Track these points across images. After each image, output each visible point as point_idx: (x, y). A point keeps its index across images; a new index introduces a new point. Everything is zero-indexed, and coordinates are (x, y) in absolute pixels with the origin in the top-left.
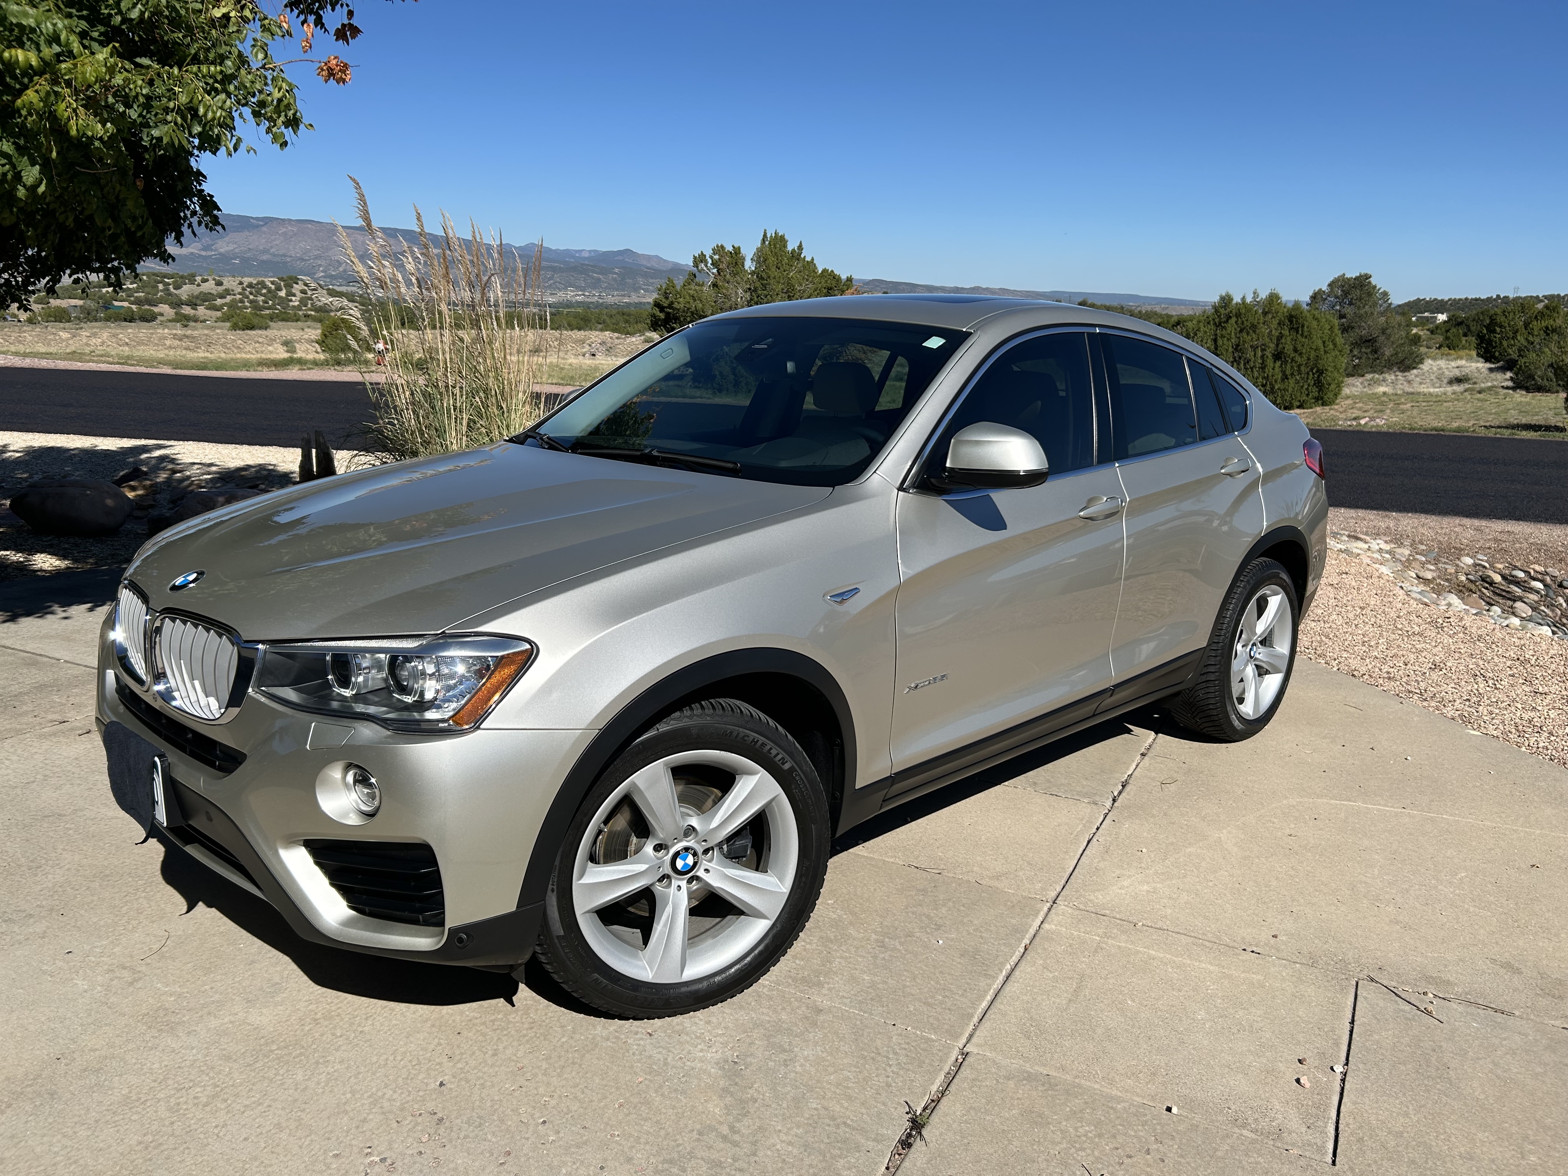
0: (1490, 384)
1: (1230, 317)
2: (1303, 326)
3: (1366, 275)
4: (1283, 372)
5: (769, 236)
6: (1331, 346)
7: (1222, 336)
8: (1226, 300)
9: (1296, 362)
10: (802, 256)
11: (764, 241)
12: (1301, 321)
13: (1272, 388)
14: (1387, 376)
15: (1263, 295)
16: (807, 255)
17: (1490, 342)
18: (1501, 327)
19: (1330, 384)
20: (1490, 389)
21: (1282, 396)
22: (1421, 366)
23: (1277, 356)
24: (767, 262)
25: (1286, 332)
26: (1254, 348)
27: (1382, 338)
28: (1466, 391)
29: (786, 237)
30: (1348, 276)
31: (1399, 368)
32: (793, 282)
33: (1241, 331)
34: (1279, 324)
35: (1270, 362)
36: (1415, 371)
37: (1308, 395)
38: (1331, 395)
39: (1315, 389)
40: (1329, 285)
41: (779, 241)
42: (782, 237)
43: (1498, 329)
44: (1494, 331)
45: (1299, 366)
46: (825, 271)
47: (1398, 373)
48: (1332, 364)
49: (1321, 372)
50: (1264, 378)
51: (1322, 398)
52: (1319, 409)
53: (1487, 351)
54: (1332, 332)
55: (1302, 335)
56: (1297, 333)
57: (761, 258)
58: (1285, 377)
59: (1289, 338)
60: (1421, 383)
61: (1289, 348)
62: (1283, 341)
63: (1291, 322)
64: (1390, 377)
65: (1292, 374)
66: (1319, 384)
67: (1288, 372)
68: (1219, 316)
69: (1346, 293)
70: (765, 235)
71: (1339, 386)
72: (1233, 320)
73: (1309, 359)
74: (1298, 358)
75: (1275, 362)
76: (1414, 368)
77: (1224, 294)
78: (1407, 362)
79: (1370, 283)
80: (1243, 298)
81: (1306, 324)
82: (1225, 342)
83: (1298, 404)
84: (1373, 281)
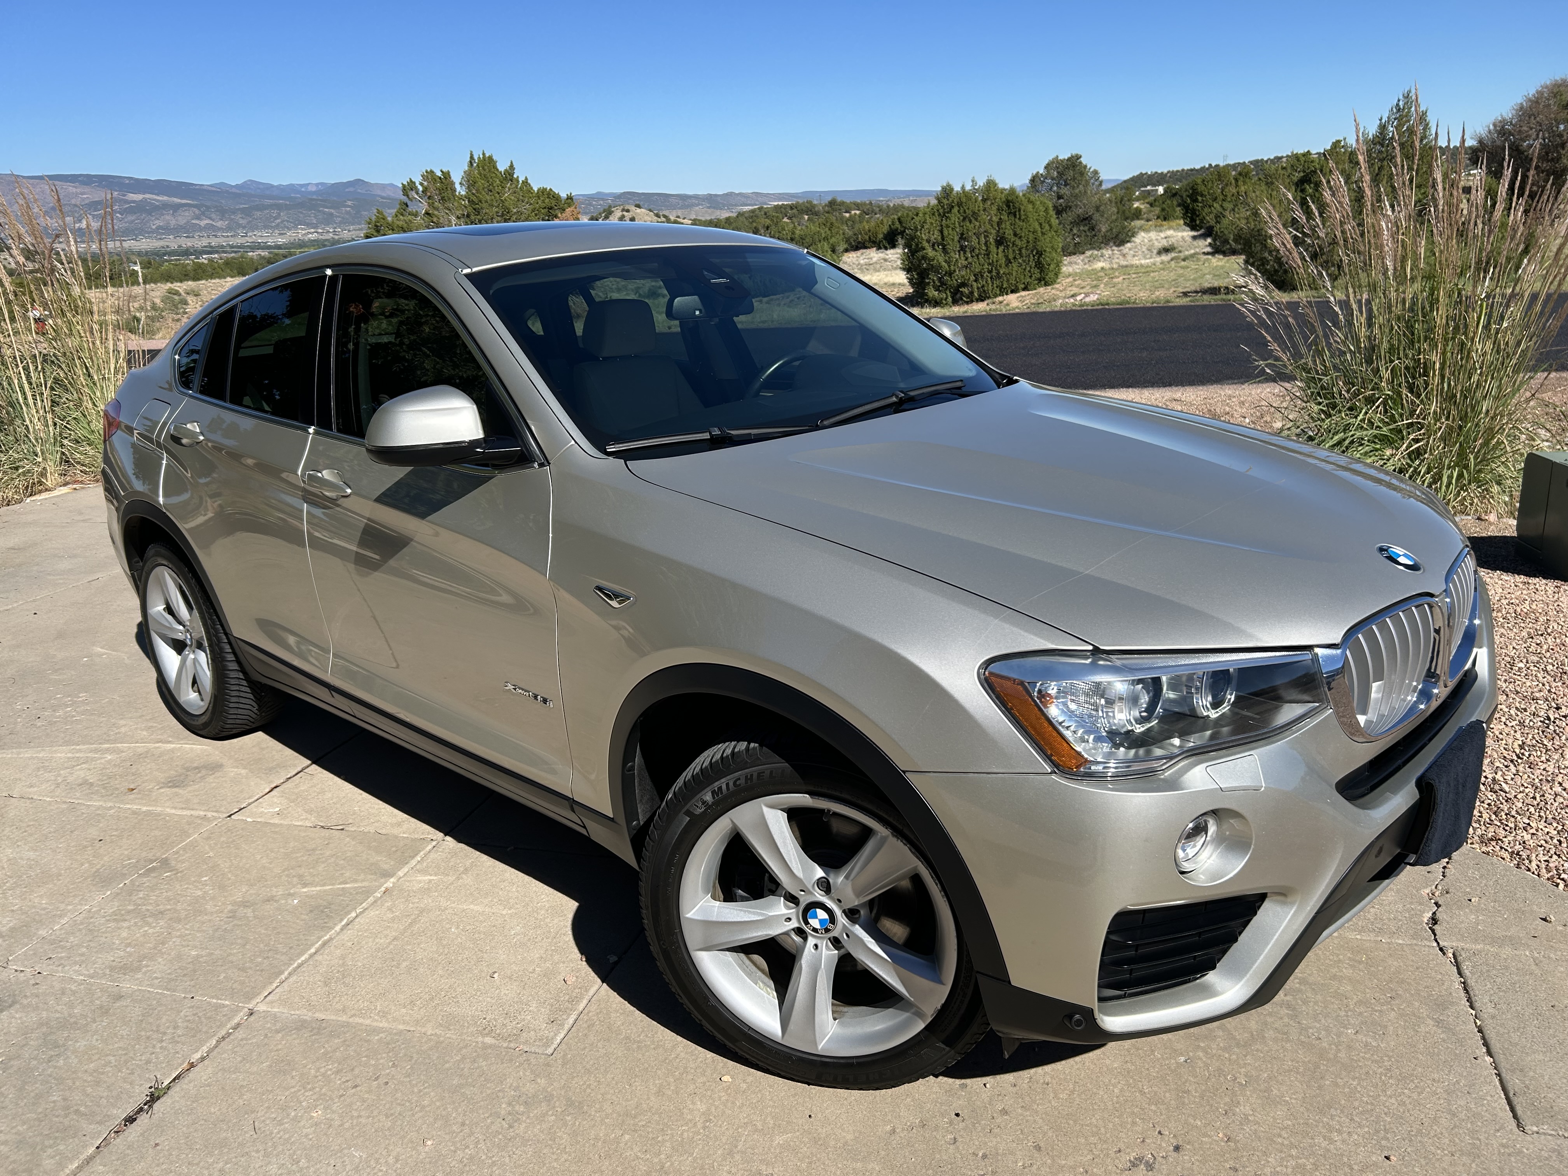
0: (1192, 251)
1: (953, 207)
2: (1020, 210)
3: (1077, 155)
4: (1007, 257)
5: (476, 157)
6: (1047, 227)
7: (948, 226)
8: (947, 191)
9: (1017, 246)
10: (515, 176)
11: (471, 163)
12: (1017, 205)
13: (998, 273)
14: (1104, 251)
15: (981, 182)
16: (520, 174)
17: (1194, 211)
18: (1202, 195)
19: (1049, 265)
20: (1192, 256)
21: (1008, 281)
22: (1133, 239)
23: (1000, 242)
24: (477, 185)
25: (1005, 217)
26: (978, 235)
27: (1097, 216)
28: (1172, 260)
29: (494, 158)
30: (1061, 158)
31: (1115, 243)
32: (506, 204)
33: (964, 219)
34: (998, 209)
35: (993, 248)
36: (1128, 245)
37: (1031, 277)
38: (1051, 275)
39: (1037, 271)
40: (1045, 168)
41: (488, 163)
42: (490, 158)
43: (1200, 198)
44: (1196, 201)
45: (1020, 250)
46: (539, 190)
47: (1114, 248)
48: (1050, 245)
49: (1040, 254)
50: (989, 264)
51: (1044, 279)
52: (1041, 290)
53: (1193, 220)
54: (1047, 213)
55: (1020, 219)
56: (1015, 216)
57: (470, 181)
58: (1009, 262)
59: (1008, 223)
60: (1134, 256)
61: (1009, 234)
62: (1003, 226)
63: (1008, 206)
64: (1107, 252)
65: (1015, 258)
66: (1039, 265)
67: (1011, 256)
68: (943, 207)
69: (1060, 174)
70: (472, 157)
71: (1058, 265)
72: (956, 210)
73: (1028, 242)
74: (1018, 242)
75: (998, 248)
76: (1128, 242)
77: (945, 184)
78: (1121, 237)
79: (1081, 163)
80: (963, 187)
81: (1022, 208)
82: (950, 232)
83: (1023, 286)
84: (1084, 160)
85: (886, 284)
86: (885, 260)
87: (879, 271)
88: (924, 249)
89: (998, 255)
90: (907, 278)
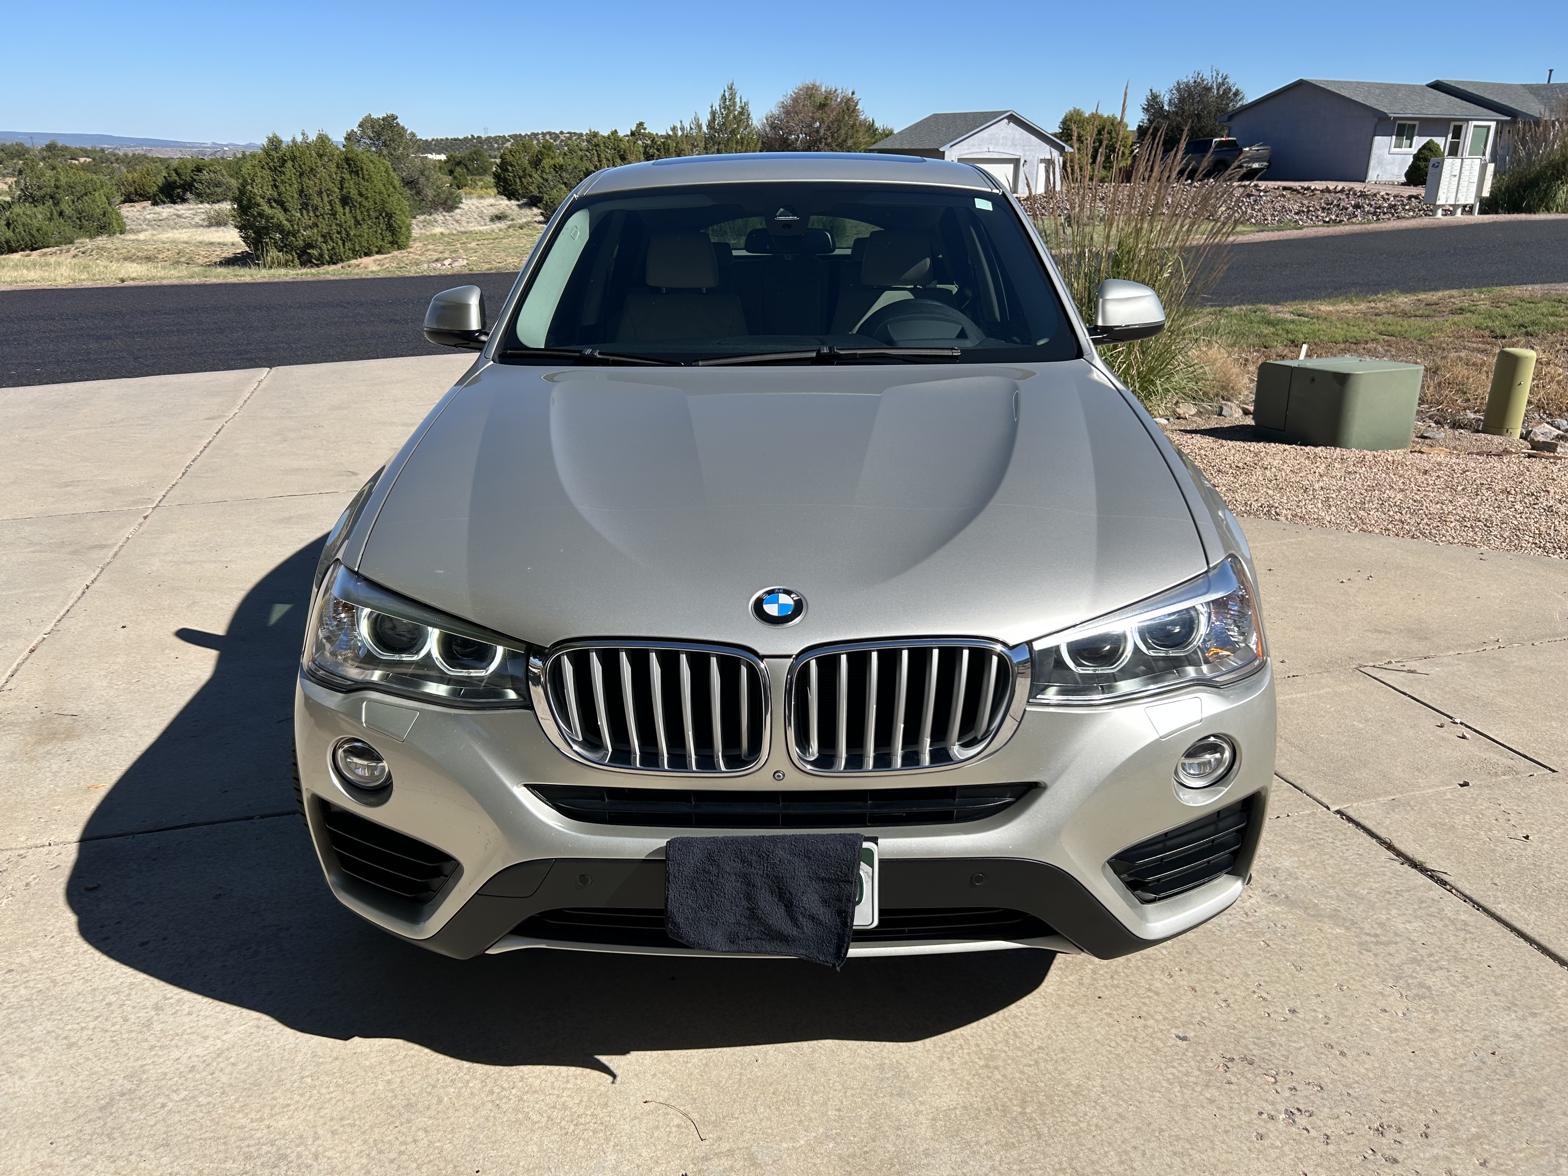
0: (524, 220)
1: (286, 161)
2: (362, 169)
3: (392, 115)
4: (355, 218)
6: (391, 189)
7: (283, 182)
8: (275, 143)
9: (364, 207)
12: (358, 164)
13: (348, 235)
14: (435, 216)
15: (312, 137)
17: (505, 180)
18: (511, 165)
19: (401, 228)
20: (528, 224)
21: (360, 243)
22: (461, 205)
23: (345, 201)
25: (347, 176)
26: (320, 193)
27: (422, 180)
28: (509, 227)
30: (375, 116)
31: (444, 209)
33: (301, 175)
34: (338, 167)
35: (339, 209)
36: (458, 211)
37: (383, 240)
38: (403, 238)
39: (388, 234)
40: (360, 126)
43: (510, 168)
44: (507, 170)
45: (368, 211)
47: (444, 213)
48: (399, 208)
49: (390, 216)
50: (337, 225)
51: (397, 243)
52: (396, 253)
53: (505, 189)
54: (389, 175)
55: (363, 178)
56: (358, 175)
58: (357, 223)
59: (351, 182)
60: (468, 222)
61: (354, 193)
62: (347, 185)
63: (349, 165)
64: (439, 217)
65: (363, 220)
66: (390, 227)
67: (359, 218)
68: (273, 160)
69: (378, 135)
71: (409, 228)
72: (289, 164)
73: (376, 203)
74: (365, 203)
75: (344, 209)
76: (457, 208)
77: (271, 136)
78: (450, 203)
79: (398, 124)
80: (294, 140)
81: (365, 167)
82: (288, 188)
83: (376, 249)
84: (401, 121)
85: (200, 243)
86: (179, 216)
87: (173, 228)
88: (259, 205)
89: (345, 216)
90: (241, 236)
